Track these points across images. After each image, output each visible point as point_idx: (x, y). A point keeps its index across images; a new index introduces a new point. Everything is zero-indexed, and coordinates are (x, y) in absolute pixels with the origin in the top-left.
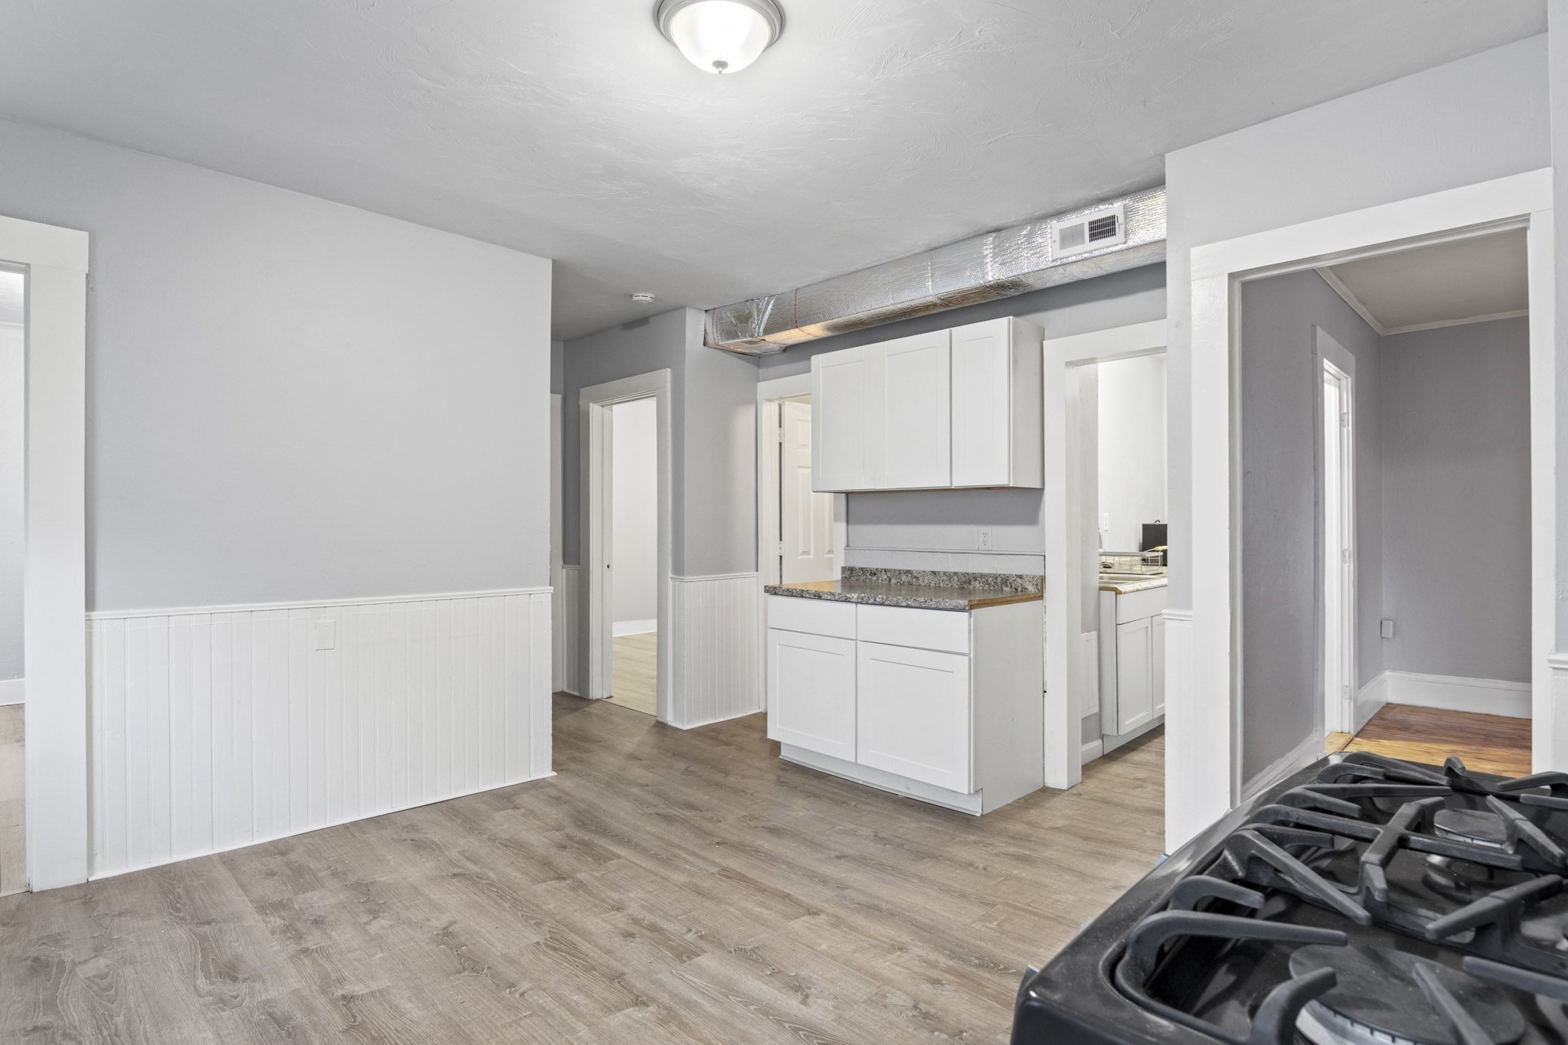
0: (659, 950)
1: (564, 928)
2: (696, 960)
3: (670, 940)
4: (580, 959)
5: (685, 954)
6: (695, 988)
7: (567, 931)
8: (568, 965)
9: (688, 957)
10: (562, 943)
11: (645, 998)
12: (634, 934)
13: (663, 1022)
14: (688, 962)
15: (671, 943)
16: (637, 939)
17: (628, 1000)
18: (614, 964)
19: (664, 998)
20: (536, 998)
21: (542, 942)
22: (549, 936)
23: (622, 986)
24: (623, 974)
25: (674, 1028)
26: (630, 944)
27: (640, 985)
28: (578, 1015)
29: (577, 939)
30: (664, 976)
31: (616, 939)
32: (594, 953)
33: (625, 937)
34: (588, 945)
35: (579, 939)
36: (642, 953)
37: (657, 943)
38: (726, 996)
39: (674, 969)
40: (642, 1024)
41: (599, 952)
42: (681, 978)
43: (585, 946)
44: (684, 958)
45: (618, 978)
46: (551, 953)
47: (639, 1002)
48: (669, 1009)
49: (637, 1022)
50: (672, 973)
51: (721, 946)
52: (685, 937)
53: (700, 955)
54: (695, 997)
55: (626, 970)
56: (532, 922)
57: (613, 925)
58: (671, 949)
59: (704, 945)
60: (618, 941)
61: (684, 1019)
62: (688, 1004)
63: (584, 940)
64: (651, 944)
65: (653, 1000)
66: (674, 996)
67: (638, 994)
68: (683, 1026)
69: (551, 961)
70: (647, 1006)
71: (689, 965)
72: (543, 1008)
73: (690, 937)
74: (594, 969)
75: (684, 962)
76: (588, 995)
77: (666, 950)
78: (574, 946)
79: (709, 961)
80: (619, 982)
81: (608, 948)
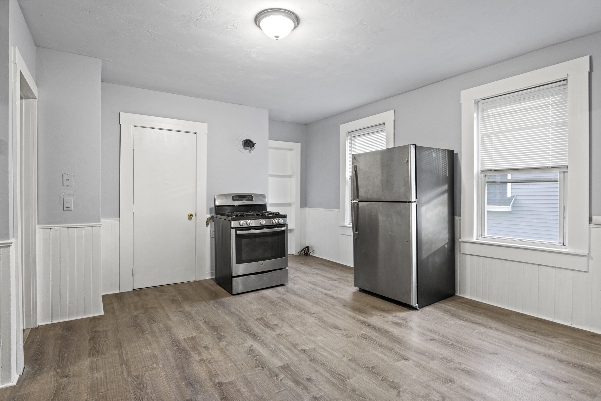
0: (296, 371)
1: (340, 386)
2: (282, 365)
3: (291, 375)
4: (328, 369)
5: (286, 368)
6: (285, 353)
7: (338, 384)
8: (332, 366)
9: (285, 366)
10: (338, 377)
11: (302, 352)
12: (307, 380)
13: (297, 344)
14: (285, 364)
15: (291, 374)
16: (305, 377)
17: (308, 352)
18: (314, 366)
19: (296, 351)
20: (339, 355)
21: (347, 379)
22: (346, 382)
23: (310, 357)
24: (310, 361)
25: (294, 343)
26: (308, 374)
27: (304, 356)
28: (323, 348)
29: (332, 379)
30: (295, 359)
31: (314, 378)
32: (322, 371)
33: (311, 379)
34: (326, 375)
35: (331, 379)
36: (303, 369)
37: (296, 374)
38: (275, 350)
39: (291, 361)
40: (303, 344)
41: (320, 371)
42: (289, 358)
43: (327, 375)
44: (286, 365)
45: (312, 360)
46: (340, 373)
47: (304, 351)
48: (294, 348)
49: (304, 345)
50: (292, 360)
51: (270, 370)
52: (284, 376)
53: (280, 366)
54: (285, 351)
55: (309, 362)
56: (357, 393)
57: (317, 387)
58: (291, 371)
59: (277, 371)
60: (314, 376)
61: (290, 344)
62: (288, 349)
63: (328, 379)
64: (299, 373)
65: (299, 351)
66: (293, 352)
67: (304, 353)
68: (291, 343)
69: (339, 369)
70: (301, 349)
71: (285, 362)
72: (335, 351)
73: (282, 376)
74: (321, 364)
75: (287, 364)
76: (321, 354)
77: (293, 370)
78: (331, 375)
79: (277, 363)
80: (311, 358)
81: (317, 373)
